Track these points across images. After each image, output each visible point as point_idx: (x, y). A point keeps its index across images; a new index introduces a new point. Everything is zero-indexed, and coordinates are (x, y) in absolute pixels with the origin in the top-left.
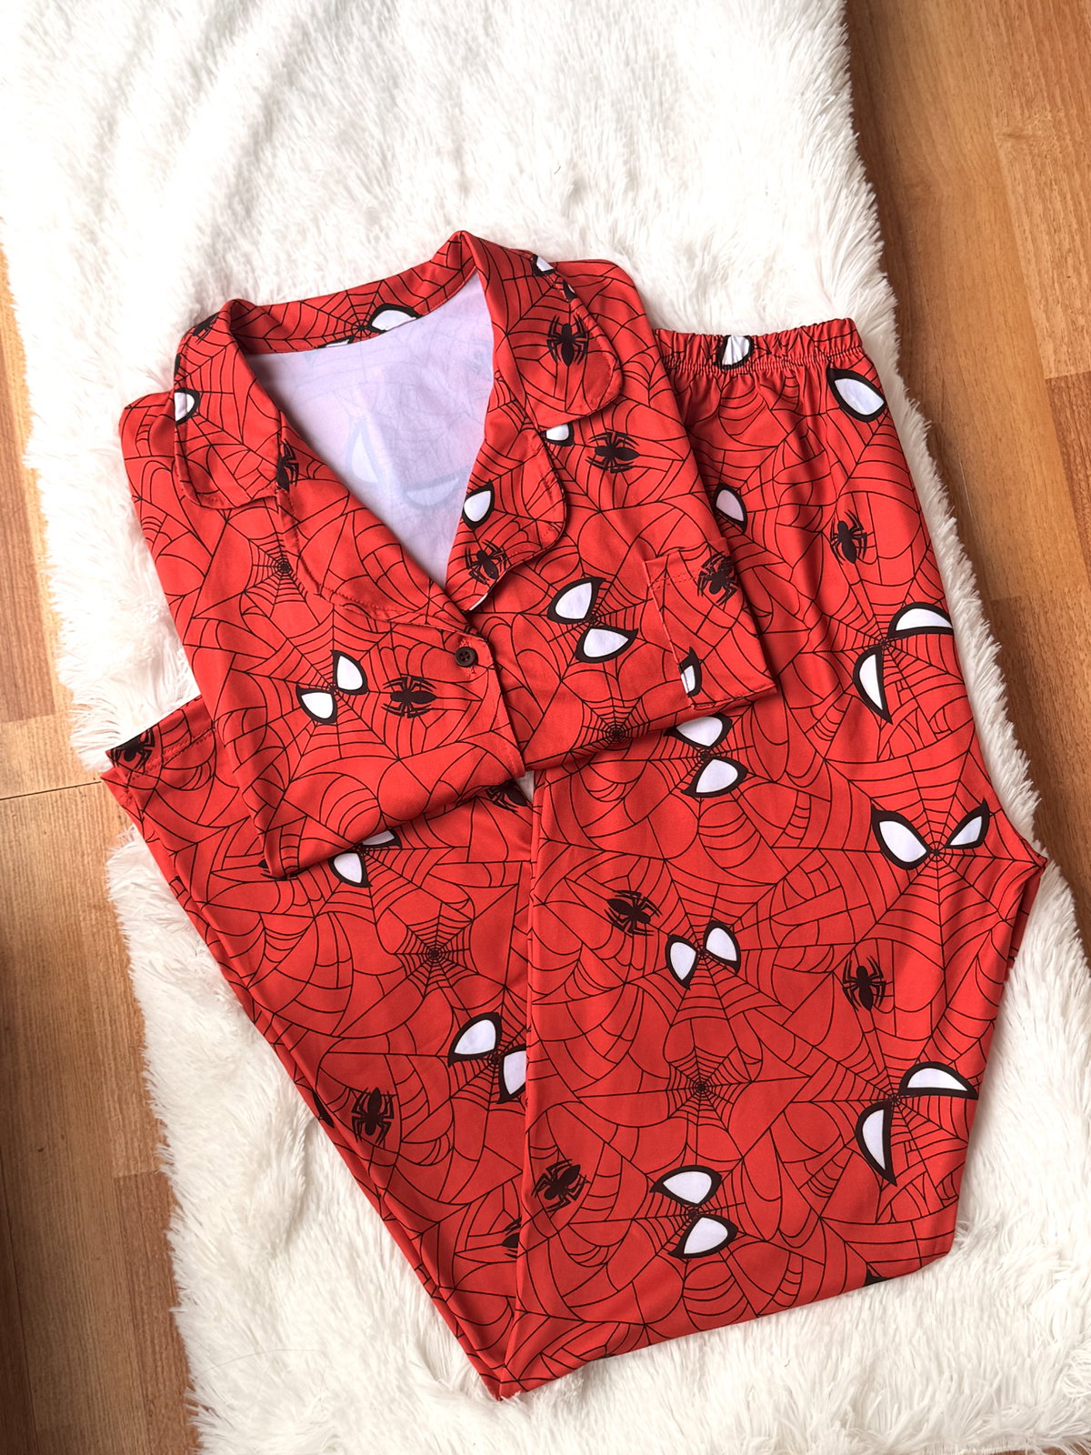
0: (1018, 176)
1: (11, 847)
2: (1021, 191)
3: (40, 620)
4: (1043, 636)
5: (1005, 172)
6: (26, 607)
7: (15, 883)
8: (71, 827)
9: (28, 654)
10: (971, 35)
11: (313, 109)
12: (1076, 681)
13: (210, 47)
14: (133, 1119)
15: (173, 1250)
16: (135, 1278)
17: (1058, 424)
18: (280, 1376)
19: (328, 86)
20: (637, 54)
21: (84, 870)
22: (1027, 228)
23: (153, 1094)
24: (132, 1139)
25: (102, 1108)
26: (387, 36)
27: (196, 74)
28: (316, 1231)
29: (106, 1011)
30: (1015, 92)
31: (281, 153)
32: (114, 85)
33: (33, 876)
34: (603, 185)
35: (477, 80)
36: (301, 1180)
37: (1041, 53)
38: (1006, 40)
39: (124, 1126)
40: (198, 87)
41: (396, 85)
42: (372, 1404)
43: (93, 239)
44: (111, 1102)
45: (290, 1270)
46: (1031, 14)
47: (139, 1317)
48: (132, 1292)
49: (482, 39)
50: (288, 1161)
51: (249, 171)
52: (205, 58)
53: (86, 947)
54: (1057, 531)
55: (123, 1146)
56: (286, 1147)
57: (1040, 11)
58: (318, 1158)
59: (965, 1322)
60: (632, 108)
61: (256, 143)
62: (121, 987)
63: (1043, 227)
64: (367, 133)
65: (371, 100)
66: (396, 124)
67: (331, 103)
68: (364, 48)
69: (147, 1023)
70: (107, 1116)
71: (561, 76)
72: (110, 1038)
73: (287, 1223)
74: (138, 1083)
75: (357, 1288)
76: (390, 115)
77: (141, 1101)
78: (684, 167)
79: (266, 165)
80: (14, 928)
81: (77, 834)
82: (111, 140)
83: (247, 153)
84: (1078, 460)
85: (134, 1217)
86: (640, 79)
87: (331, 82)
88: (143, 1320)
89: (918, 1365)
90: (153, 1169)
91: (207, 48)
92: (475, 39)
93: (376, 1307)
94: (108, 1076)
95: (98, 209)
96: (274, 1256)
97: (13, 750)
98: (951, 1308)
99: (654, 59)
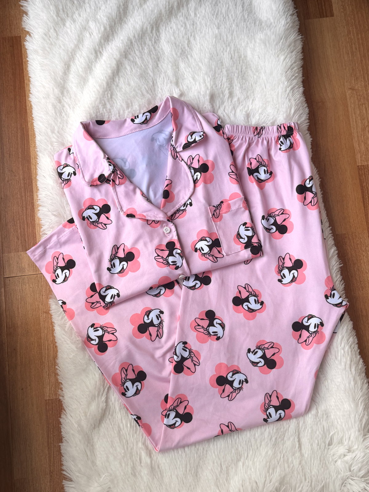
0: (352, 101)
1: (20, 292)
2: (353, 106)
3: (35, 221)
4: (352, 247)
5: (348, 100)
6: (30, 216)
7: (20, 303)
8: (39, 286)
9: (30, 231)
10: (340, 56)
11: (132, 66)
12: (362, 262)
13: (101, 44)
14: (52, 381)
15: (62, 425)
16: (49, 432)
17: (360, 180)
18: (94, 467)
19: (137, 59)
20: (235, 55)
21: (43, 300)
22: (354, 118)
23: (59, 374)
24: (52, 387)
25: (43, 377)
26: (157, 45)
27: (96, 53)
28: (108, 421)
29: (46, 346)
30: (353, 75)
31: (121, 79)
32: (70, 54)
33: (26, 301)
34: (221, 96)
35: (184, 61)
36: (105, 404)
37: (361, 63)
38: (351, 59)
39: (49, 383)
40: (97, 57)
41: (159, 60)
42: (122, 478)
43: (60, 102)
44: (46, 375)
45: (99, 433)
46: (359, 51)
47: (50, 445)
48: (48, 436)
49: (187, 48)
50: (101, 398)
51: (111, 85)
52: (99, 48)
53: (41, 325)
54: (358, 213)
55: (49, 390)
56: (101, 394)
57: (362, 50)
58: (110, 398)
59: (315, 464)
60: (232, 72)
61: (113, 75)
62: (52, 338)
63: (359, 118)
64: (148, 75)
65: (150, 64)
66: (158, 73)
67: (138, 65)
68: (149, 48)
69: (59, 351)
70: (44, 379)
71: (211, 61)
72: (47, 354)
73: (99, 418)
74: (55, 369)
75: (120, 440)
76: (156, 69)
77: (55, 375)
78: (247, 92)
79: (116, 82)
80: (19, 317)
81: (41, 289)
82: (68, 71)
83: (110, 79)
84: (366, 192)
85: (51, 412)
86: (235, 63)
87: (138, 58)
88: (51, 446)
89: (299, 477)
90: (58, 397)
91: (100, 45)
92: (184, 48)
93: (125, 447)
94: (45, 367)
95: (62, 93)
96: (94, 428)
97: (23, 261)
98: (310, 459)
99: (240, 57)
